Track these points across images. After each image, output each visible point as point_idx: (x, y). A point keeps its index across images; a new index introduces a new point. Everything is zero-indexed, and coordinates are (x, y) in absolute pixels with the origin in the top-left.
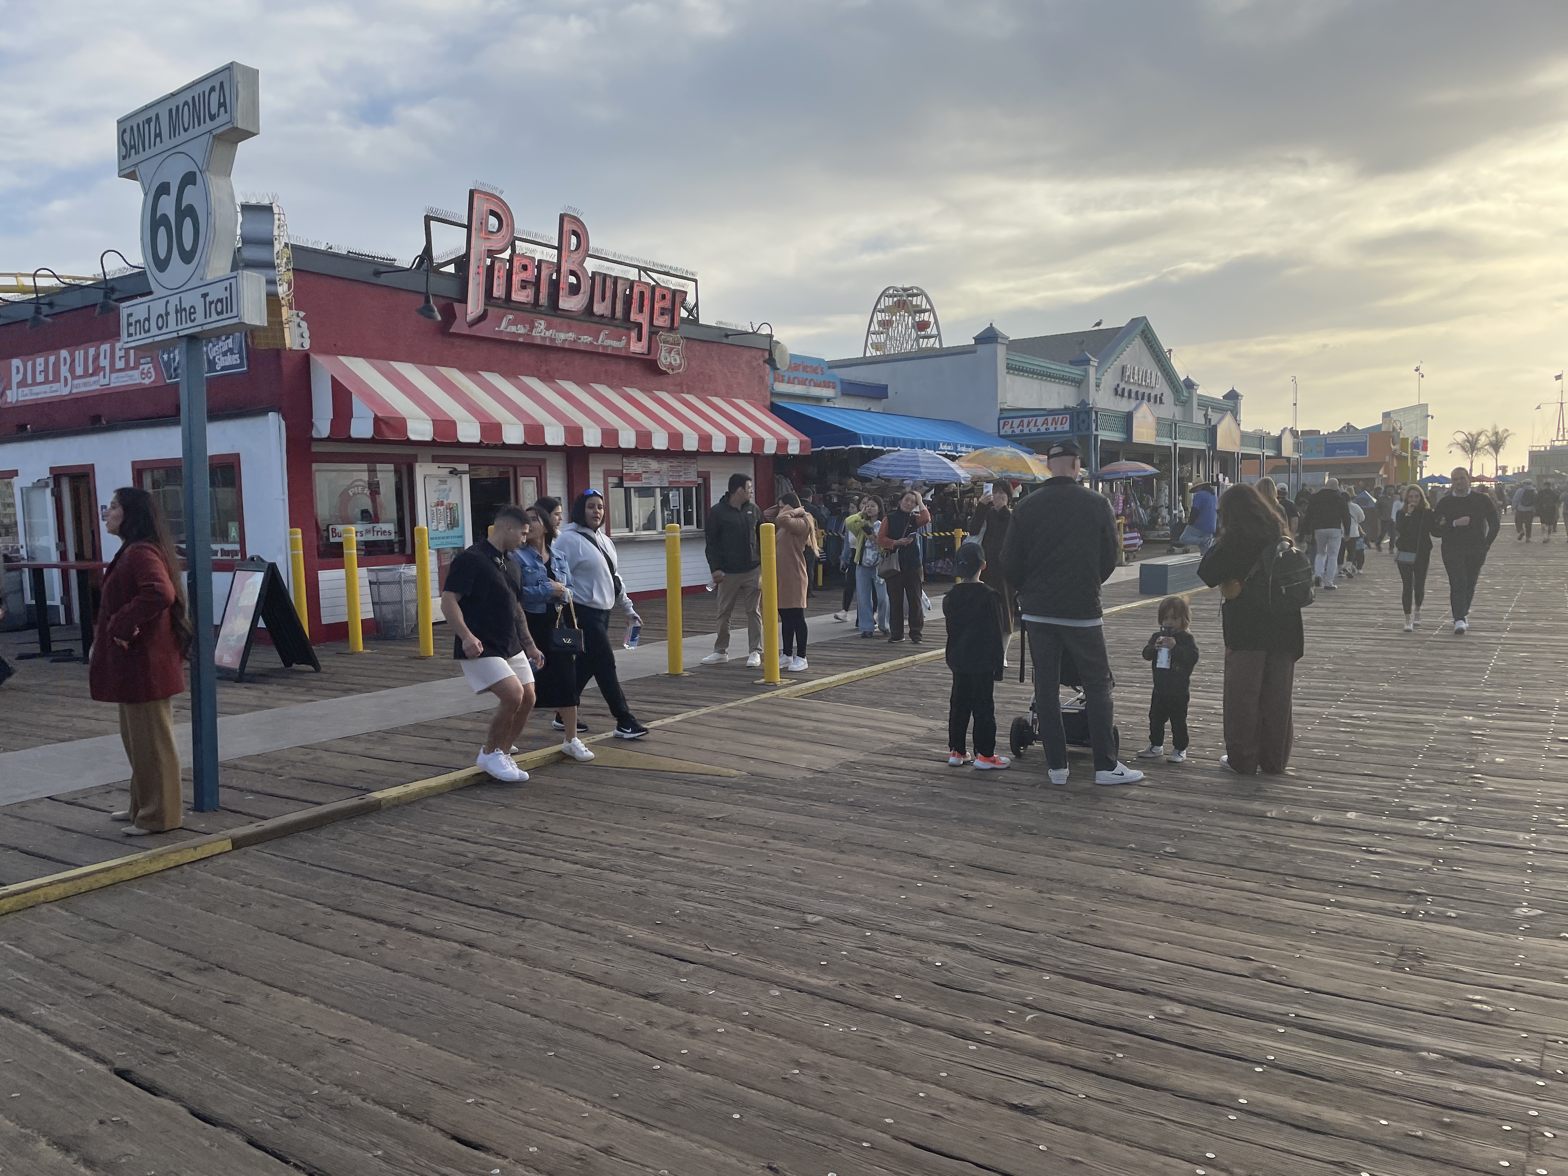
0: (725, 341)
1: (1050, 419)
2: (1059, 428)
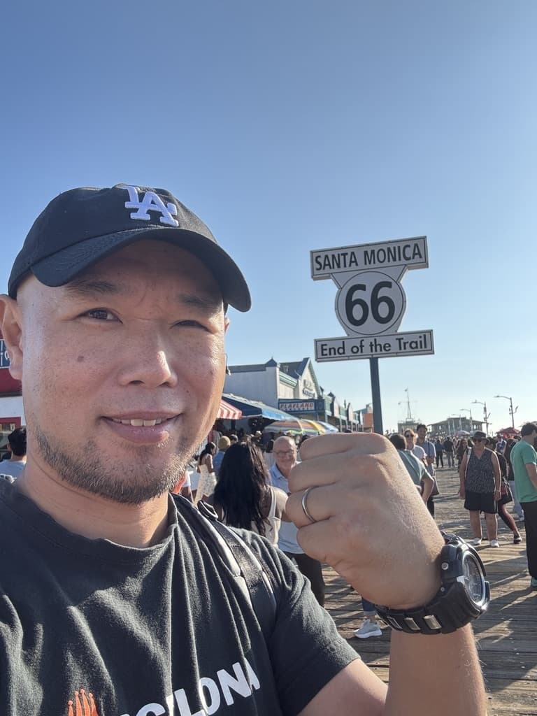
1: (305, 404)
2: (309, 409)
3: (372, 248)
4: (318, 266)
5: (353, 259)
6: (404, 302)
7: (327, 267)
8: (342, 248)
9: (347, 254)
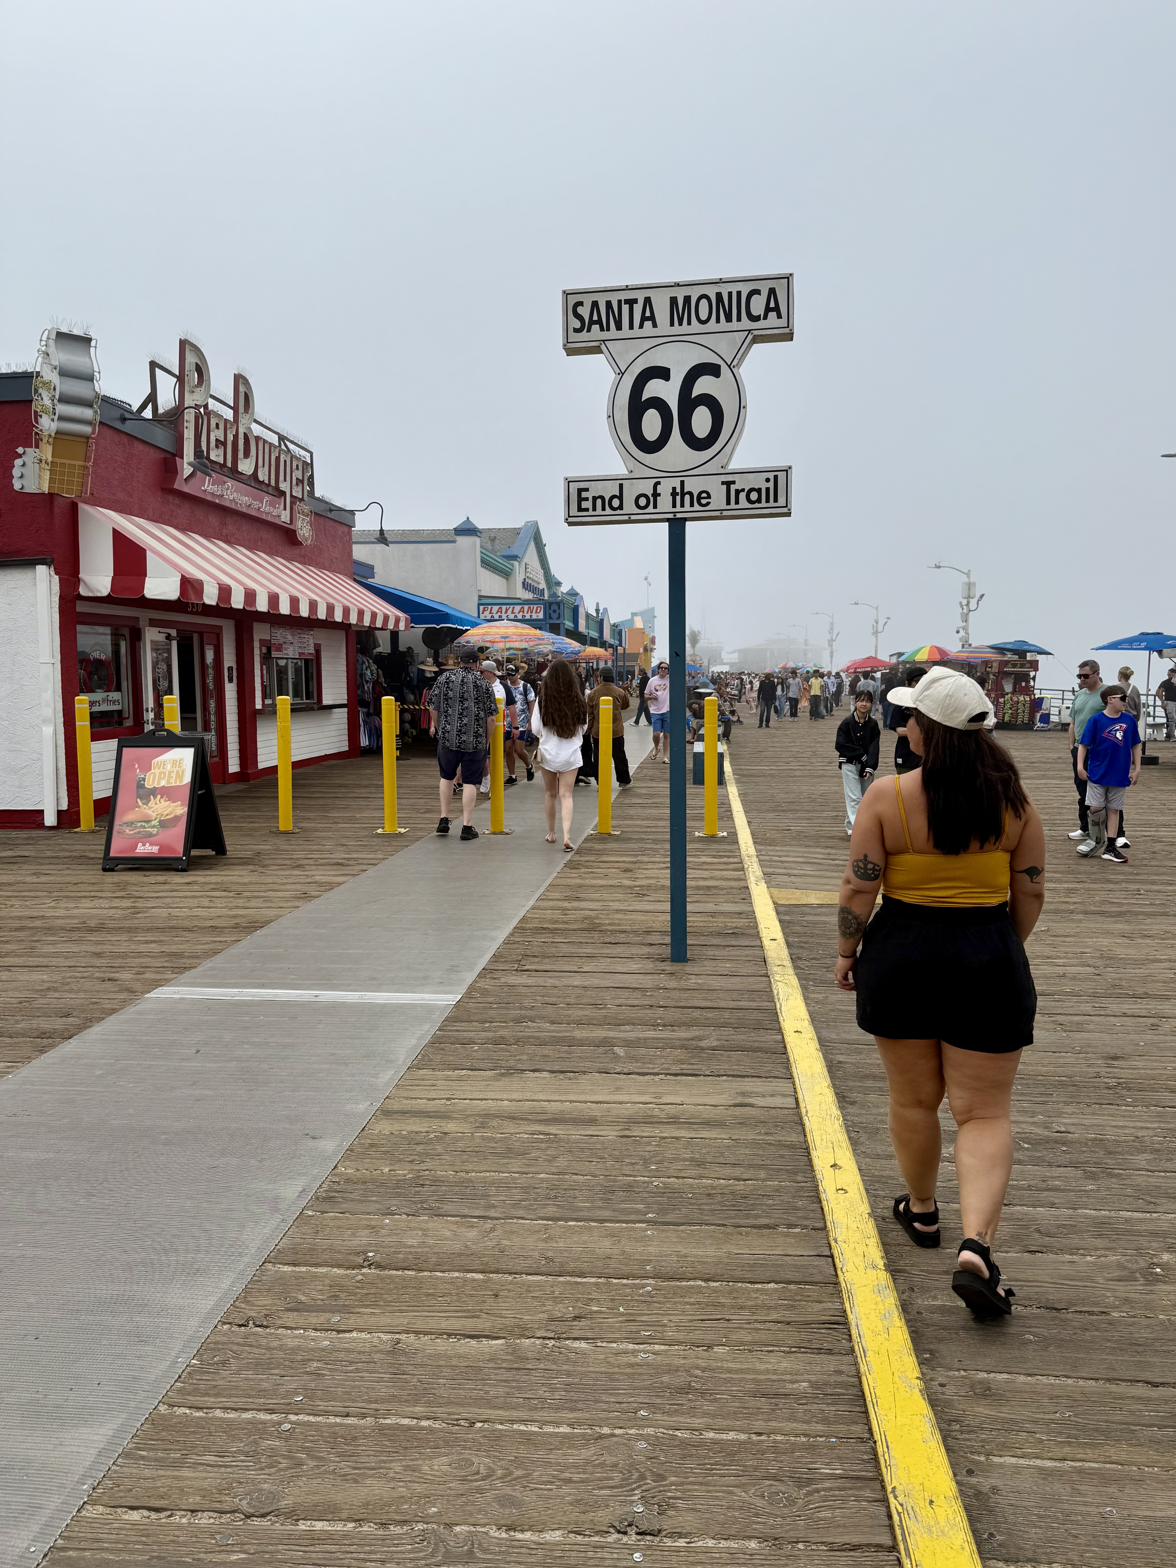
0: (329, 515)
1: (526, 607)
2: (534, 616)
3: (686, 291)
4: (577, 324)
5: (648, 314)
6: (741, 407)
7: (595, 328)
8: (627, 288)
9: (635, 301)
